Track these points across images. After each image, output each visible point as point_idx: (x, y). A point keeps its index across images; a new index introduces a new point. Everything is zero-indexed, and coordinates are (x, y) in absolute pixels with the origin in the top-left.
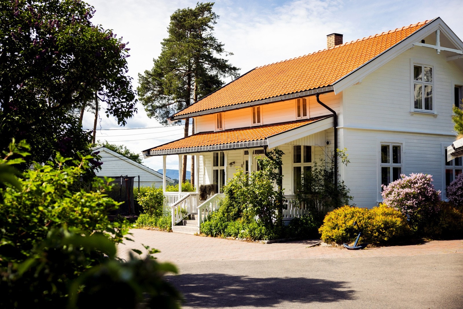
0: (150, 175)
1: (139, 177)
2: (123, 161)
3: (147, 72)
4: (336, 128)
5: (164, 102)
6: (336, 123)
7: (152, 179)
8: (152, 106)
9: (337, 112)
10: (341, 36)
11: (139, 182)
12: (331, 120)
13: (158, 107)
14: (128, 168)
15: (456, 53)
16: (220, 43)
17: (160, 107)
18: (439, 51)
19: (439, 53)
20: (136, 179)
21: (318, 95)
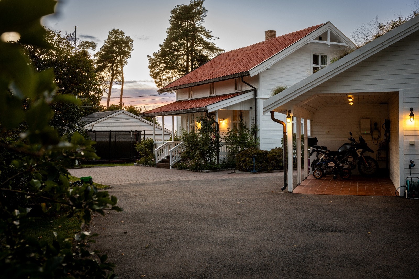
0: (158, 130)
1: (144, 131)
2: (137, 120)
3: (154, 54)
4: (256, 98)
5: (170, 75)
6: (255, 95)
7: (159, 132)
8: (160, 79)
9: (256, 88)
10: (275, 32)
11: (145, 135)
12: (252, 93)
13: (164, 80)
14: (141, 125)
15: (341, 45)
16: (208, 31)
17: (166, 80)
18: (330, 45)
19: (329, 47)
20: (142, 133)
21: (242, 77)
